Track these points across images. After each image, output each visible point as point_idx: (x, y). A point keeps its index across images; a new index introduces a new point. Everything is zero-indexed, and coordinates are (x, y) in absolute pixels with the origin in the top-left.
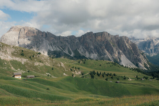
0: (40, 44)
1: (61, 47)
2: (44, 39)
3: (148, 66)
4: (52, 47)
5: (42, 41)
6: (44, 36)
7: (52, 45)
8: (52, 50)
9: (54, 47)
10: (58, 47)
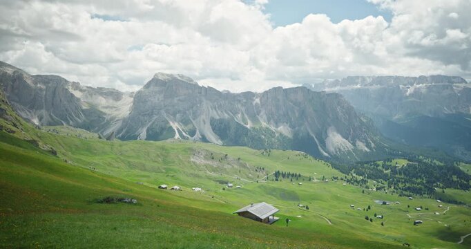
0: (197, 106)
1: (231, 111)
2: (203, 99)
3: (373, 145)
4: (217, 111)
5: (201, 102)
6: (203, 93)
7: (215, 109)
8: (218, 117)
9: (219, 112)
10: (226, 111)
